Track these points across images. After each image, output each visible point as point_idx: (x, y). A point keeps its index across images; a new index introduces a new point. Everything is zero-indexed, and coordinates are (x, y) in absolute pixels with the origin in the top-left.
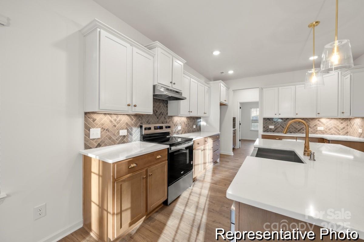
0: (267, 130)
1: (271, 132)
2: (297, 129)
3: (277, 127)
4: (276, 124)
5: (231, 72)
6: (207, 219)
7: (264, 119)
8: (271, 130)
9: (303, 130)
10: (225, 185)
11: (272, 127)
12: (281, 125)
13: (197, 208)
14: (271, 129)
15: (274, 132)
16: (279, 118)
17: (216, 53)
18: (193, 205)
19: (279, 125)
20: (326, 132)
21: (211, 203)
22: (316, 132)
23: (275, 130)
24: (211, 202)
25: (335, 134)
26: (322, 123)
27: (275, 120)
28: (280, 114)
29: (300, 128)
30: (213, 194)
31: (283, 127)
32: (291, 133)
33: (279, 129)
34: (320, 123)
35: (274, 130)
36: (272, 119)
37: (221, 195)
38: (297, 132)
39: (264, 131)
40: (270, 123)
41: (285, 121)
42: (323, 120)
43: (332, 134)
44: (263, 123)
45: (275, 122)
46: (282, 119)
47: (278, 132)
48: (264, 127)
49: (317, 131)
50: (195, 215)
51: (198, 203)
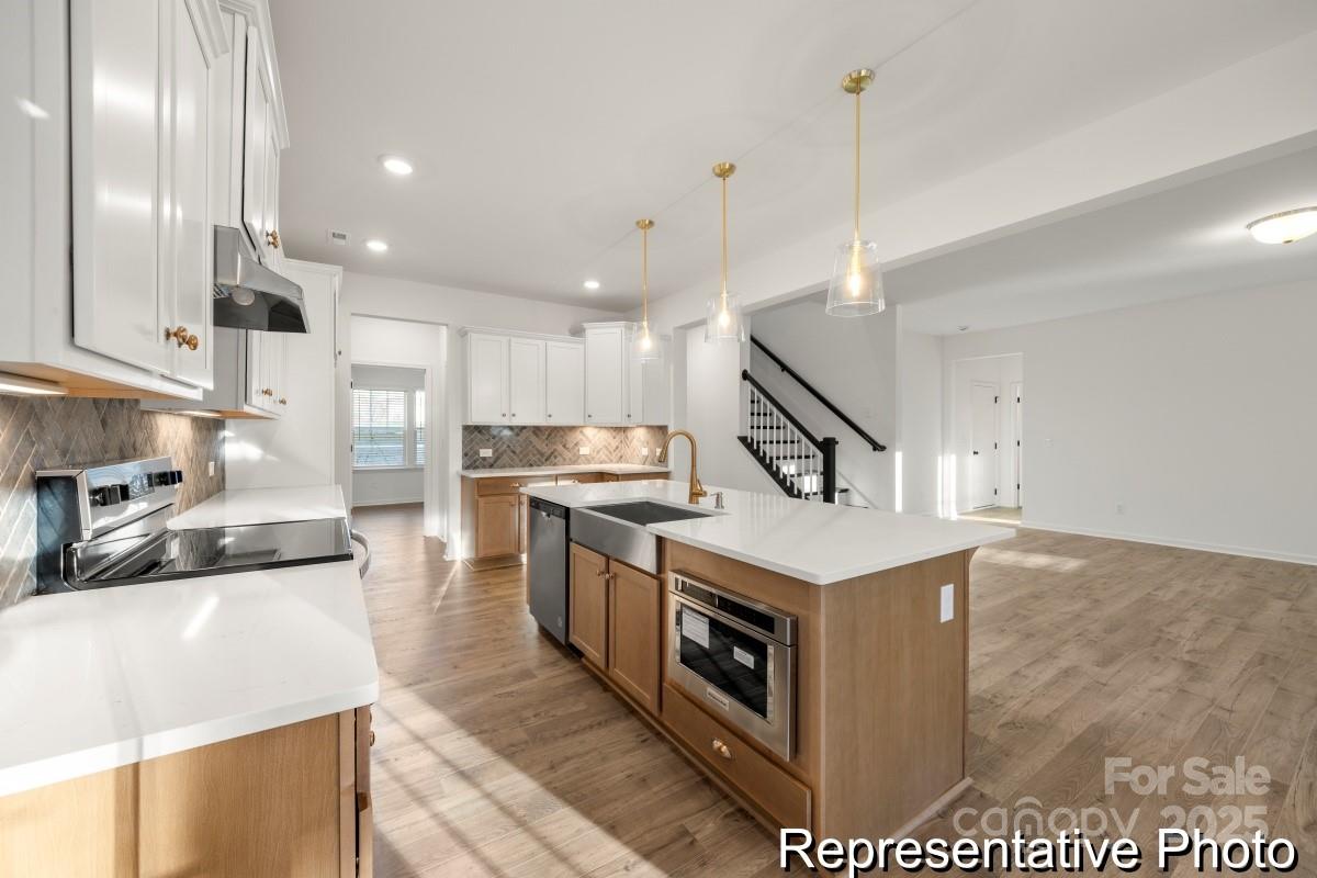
0: (475, 461)
1: (484, 467)
2: (542, 455)
3: (500, 451)
4: (498, 442)
5: (377, 246)
6: (531, 776)
7: (466, 428)
8: (485, 463)
9: (556, 457)
10: (456, 667)
11: (486, 453)
12: (509, 446)
13: (464, 775)
14: (484, 459)
15: (491, 466)
16: (505, 427)
17: (398, 167)
18: (442, 782)
19: (505, 446)
20: (593, 458)
21: (484, 736)
22: (576, 460)
23: (495, 462)
24: (481, 733)
25: (606, 462)
26: (587, 438)
27: (495, 432)
28: (514, 415)
29: (549, 452)
30: (456, 711)
31: (514, 452)
32: (531, 465)
33: (505, 459)
34: (584, 439)
35: (492, 461)
36: (488, 428)
37: (481, 700)
38: (543, 463)
39: (466, 467)
40: (481, 441)
41: (518, 435)
42: (590, 432)
43: (601, 463)
44: (463, 442)
45: (494, 437)
46: (511, 428)
47: (503, 467)
48: (465, 455)
49: (579, 457)
50: (488, 796)
51: (447, 762)
